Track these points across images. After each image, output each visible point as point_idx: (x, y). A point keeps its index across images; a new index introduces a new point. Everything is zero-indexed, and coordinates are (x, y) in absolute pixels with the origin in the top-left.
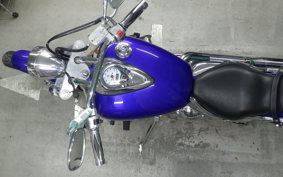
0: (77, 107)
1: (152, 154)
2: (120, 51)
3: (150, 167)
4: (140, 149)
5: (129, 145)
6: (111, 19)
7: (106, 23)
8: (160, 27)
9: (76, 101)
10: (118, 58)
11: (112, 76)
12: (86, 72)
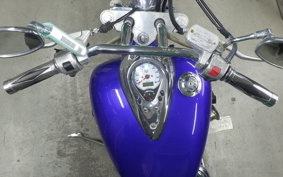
0: (87, 33)
1: (72, 151)
2: (187, 80)
3: (55, 152)
4: (74, 135)
5: (78, 120)
6: (233, 53)
7: (225, 46)
8: (230, 127)
9: (96, 30)
10: (176, 79)
11: (147, 77)
12: (147, 40)
